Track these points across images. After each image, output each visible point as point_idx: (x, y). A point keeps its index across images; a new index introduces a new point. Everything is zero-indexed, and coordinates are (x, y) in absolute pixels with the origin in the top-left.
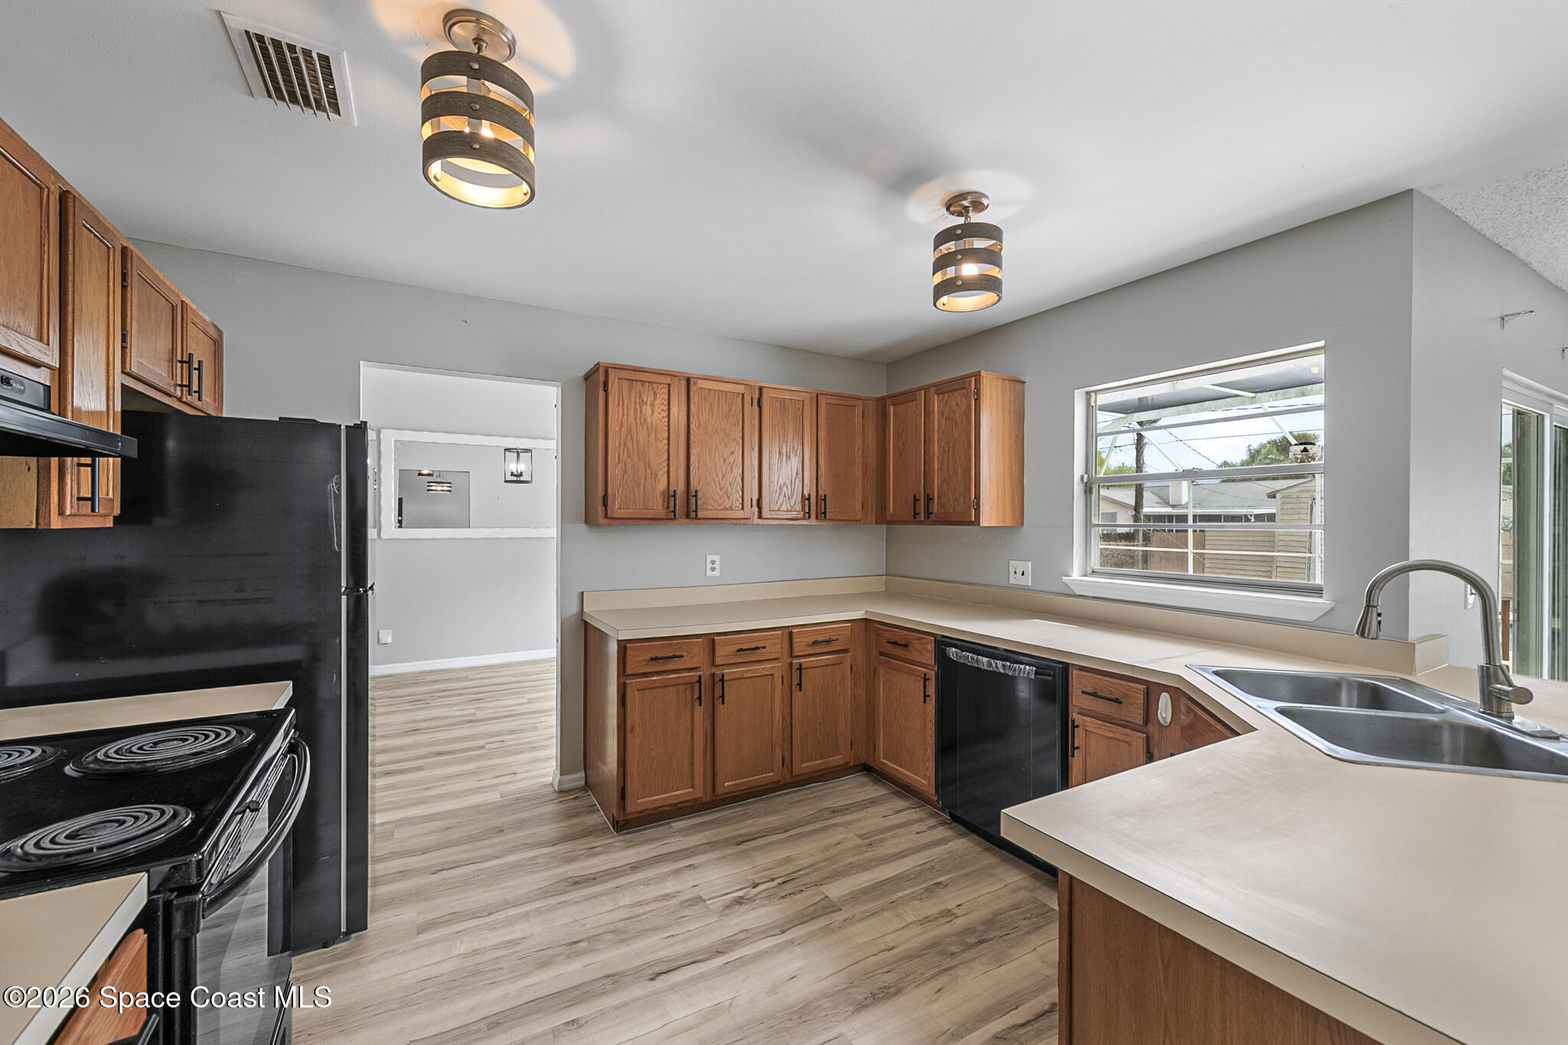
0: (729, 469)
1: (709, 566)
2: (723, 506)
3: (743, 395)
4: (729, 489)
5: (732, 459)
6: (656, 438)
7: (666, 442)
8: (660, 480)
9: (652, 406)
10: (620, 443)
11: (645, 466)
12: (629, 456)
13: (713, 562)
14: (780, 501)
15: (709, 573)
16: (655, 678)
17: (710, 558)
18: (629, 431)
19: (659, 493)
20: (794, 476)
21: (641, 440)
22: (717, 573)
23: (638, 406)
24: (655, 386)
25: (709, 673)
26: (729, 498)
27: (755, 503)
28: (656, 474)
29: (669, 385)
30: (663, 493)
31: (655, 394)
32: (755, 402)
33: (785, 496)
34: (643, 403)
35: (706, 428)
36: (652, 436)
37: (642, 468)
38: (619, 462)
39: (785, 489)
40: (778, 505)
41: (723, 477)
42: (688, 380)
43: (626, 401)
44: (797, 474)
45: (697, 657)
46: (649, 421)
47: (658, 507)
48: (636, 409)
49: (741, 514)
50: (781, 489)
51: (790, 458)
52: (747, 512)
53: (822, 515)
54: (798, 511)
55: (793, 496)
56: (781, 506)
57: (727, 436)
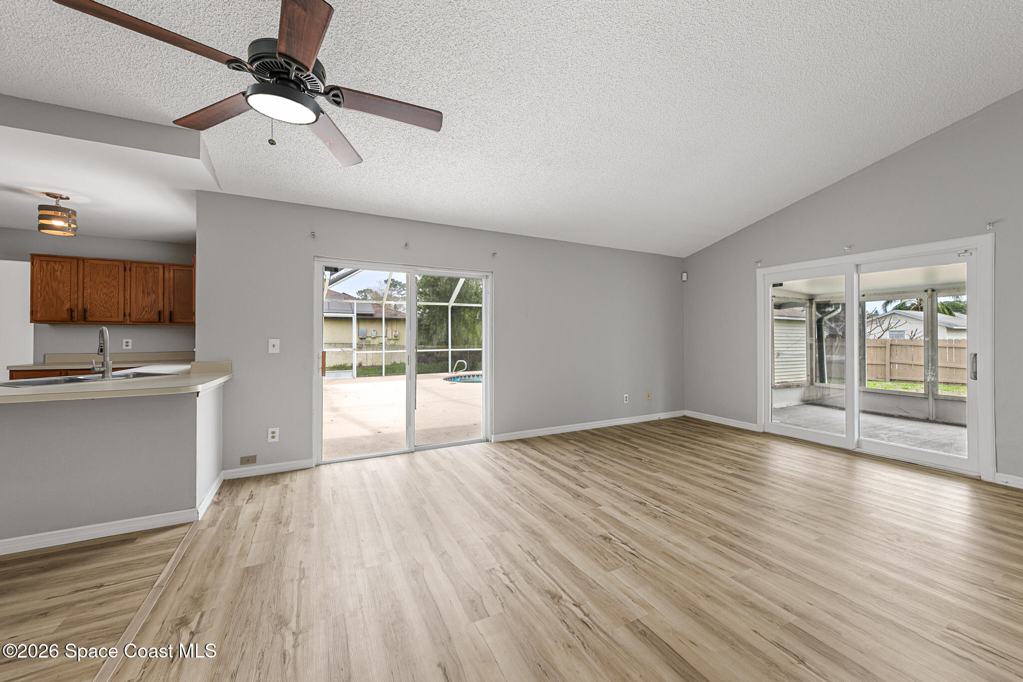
0: (110, 299)
1: (124, 344)
2: (105, 316)
3: (119, 265)
4: (110, 308)
6: (63, 286)
7: (70, 287)
8: (66, 304)
9: (61, 272)
13: (127, 342)
14: (144, 314)
15: (125, 347)
17: (125, 341)
18: (48, 282)
19: (65, 310)
20: (153, 302)
21: (55, 286)
22: (130, 347)
23: (53, 271)
24: (63, 263)
26: (109, 312)
27: (127, 315)
28: (63, 302)
29: (71, 263)
30: (68, 310)
31: (63, 267)
32: (128, 269)
33: (146, 311)
34: (55, 270)
35: (95, 282)
36: (61, 285)
37: (56, 299)
38: (42, 296)
39: (147, 308)
40: (142, 316)
41: (106, 303)
42: (85, 260)
43: (45, 270)
44: (155, 301)
46: (59, 278)
47: (65, 315)
48: (51, 274)
49: (116, 320)
50: (144, 308)
51: (150, 294)
52: (121, 318)
53: (171, 320)
54: (156, 318)
55: (151, 312)
56: (144, 315)
57: (108, 284)
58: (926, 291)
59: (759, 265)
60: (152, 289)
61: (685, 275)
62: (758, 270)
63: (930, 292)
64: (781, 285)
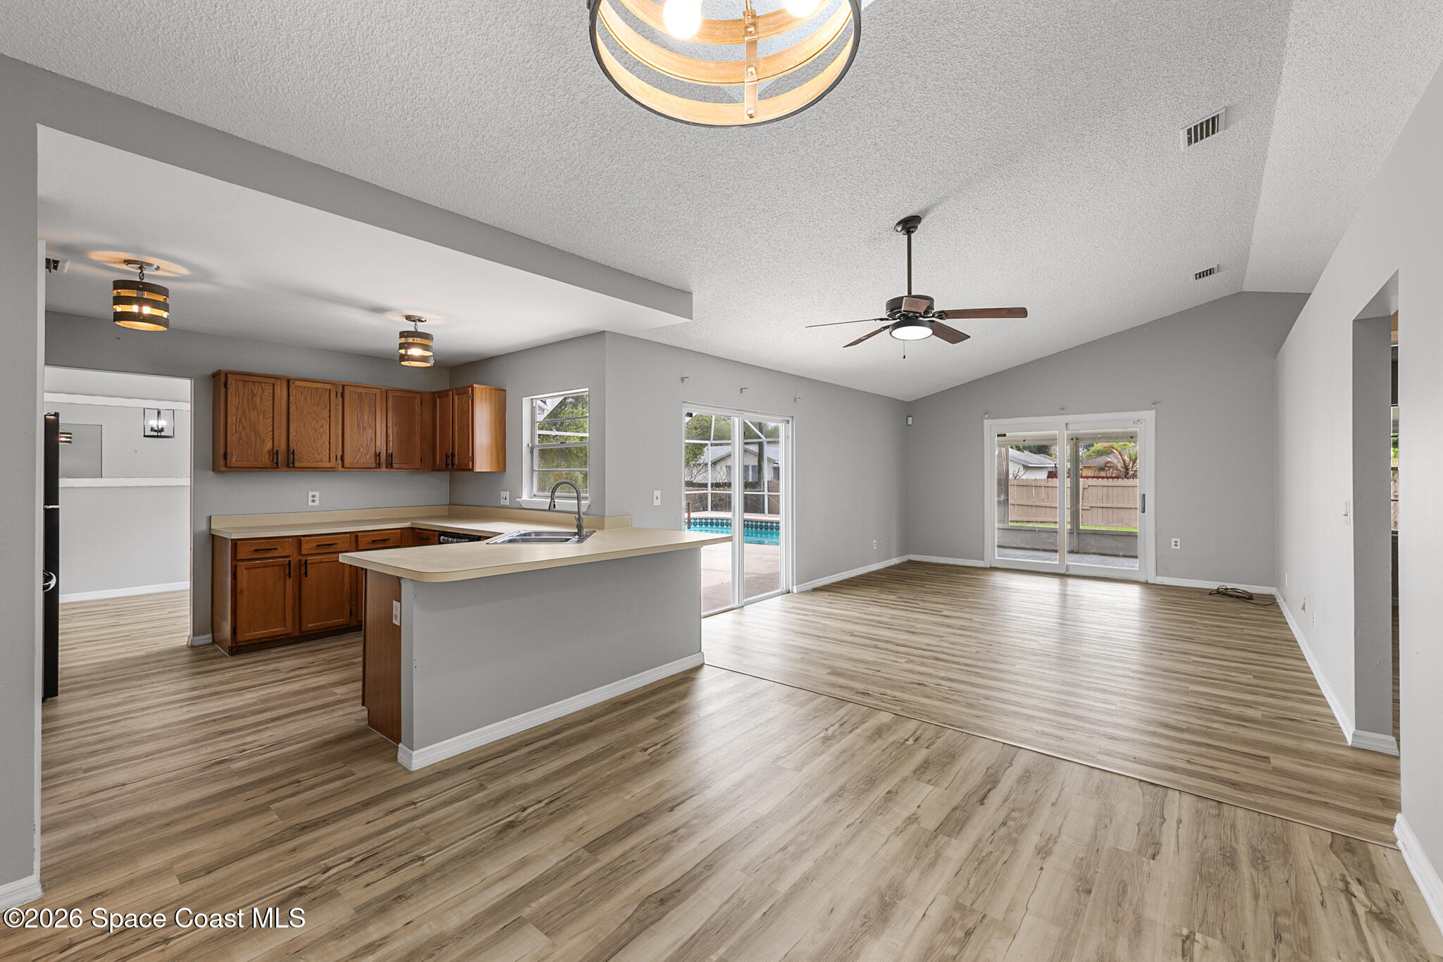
0: (319, 436)
1: (310, 499)
2: (316, 459)
3: (330, 390)
4: (320, 449)
5: (321, 430)
6: (264, 417)
7: (271, 419)
8: (266, 443)
9: (261, 397)
10: (236, 420)
11: (255, 434)
12: (243, 428)
13: (314, 496)
14: (358, 457)
15: (310, 504)
16: (258, 562)
17: (311, 494)
18: (244, 412)
19: (266, 452)
20: (369, 440)
21: (253, 418)
22: (317, 503)
23: (250, 397)
24: (263, 385)
25: (297, 559)
26: (319, 455)
27: (339, 457)
28: (264, 440)
29: (274, 384)
30: (269, 451)
31: (263, 389)
32: (339, 395)
33: (362, 453)
34: (254, 395)
35: (302, 412)
36: (261, 416)
37: (253, 437)
38: (236, 432)
39: (362, 449)
40: (357, 459)
41: (315, 442)
42: (288, 381)
43: (241, 394)
44: (371, 439)
45: (288, 550)
46: (259, 407)
47: (265, 459)
48: (248, 400)
49: (328, 465)
50: (359, 449)
51: (366, 430)
52: (333, 463)
53: (390, 465)
54: (372, 463)
55: (367, 454)
56: (359, 459)
57: (317, 415)
58: (1072, 439)
59: (986, 416)
60: (369, 423)
61: (910, 419)
62: (985, 421)
63: (1075, 440)
64: (1005, 435)
